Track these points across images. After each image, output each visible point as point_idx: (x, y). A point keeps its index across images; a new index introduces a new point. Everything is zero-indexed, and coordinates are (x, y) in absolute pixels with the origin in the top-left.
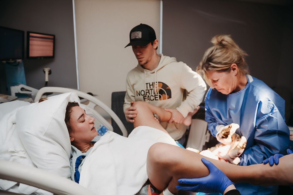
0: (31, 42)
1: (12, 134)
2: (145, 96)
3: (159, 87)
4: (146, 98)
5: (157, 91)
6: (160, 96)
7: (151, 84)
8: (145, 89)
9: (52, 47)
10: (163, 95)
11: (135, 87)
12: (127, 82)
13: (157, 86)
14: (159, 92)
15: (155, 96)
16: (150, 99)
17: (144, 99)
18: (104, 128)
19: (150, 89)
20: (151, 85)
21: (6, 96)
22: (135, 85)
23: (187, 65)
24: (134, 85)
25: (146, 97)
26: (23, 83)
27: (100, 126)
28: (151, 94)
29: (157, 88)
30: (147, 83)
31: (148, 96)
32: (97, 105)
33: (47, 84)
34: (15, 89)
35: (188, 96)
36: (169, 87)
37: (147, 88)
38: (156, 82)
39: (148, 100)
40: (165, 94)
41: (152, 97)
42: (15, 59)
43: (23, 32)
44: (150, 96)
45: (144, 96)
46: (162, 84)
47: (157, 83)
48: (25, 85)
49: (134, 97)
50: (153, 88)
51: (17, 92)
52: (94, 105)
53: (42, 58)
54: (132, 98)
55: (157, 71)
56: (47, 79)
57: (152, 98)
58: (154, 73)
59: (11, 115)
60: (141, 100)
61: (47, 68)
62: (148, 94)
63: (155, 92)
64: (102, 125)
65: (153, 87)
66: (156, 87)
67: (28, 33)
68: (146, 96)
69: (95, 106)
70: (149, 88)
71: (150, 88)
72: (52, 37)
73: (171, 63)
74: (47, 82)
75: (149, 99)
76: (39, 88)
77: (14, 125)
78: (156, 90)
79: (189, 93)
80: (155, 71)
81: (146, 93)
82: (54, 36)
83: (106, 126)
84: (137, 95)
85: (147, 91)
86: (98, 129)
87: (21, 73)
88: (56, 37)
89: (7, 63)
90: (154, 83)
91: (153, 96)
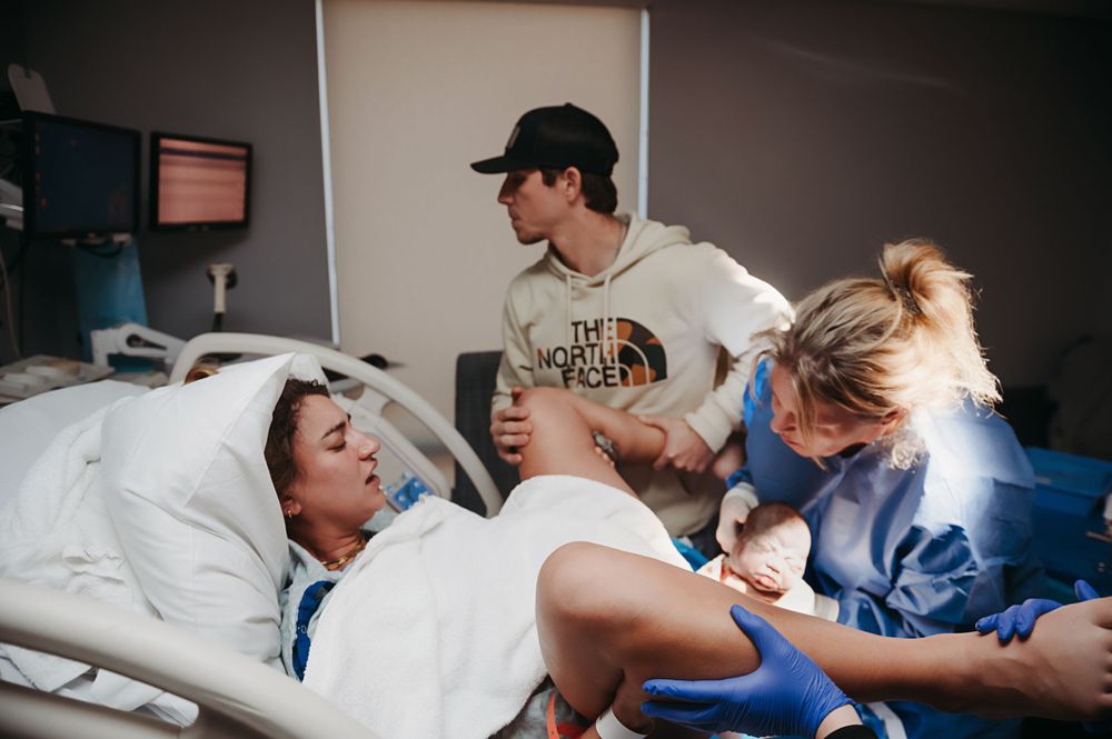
0: (166, 172)
1: (82, 499)
2: (568, 369)
3: (619, 337)
4: (572, 378)
5: (611, 352)
6: (621, 369)
7: (591, 325)
8: (568, 343)
9: (242, 188)
10: (635, 366)
11: (535, 334)
12: (508, 314)
13: (614, 333)
14: (620, 355)
15: (605, 369)
16: (585, 382)
17: (566, 380)
18: (416, 484)
19: (588, 346)
20: (592, 330)
21: (73, 365)
22: (532, 328)
23: (730, 256)
24: (529, 326)
25: (571, 374)
26: (134, 319)
27: (404, 477)
28: (592, 362)
29: (611, 341)
30: (576, 320)
31: (581, 370)
32: (392, 402)
33: (219, 324)
34: (108, 341)
35: (733, 369)
36: (657, 340)
37: (577, 340)
38: (610, 320)
39: (581, 386)
40: (643, 364)
41: (593, 372)
42: (107, 231)
43: (135, 136)
44: (586, 368)
45: (565, 368)
46: (629, 326)
47: (614, 324)
48: (141, 323)
49: (531, 370)
50: (599, 342)
51: (114, 351)
52: (383, 401)
53: (205, 229)
54: (524, 374)
55: (613, 279)
56: (220, 305)
57: (594, 378)
58: (601, 284)
59: (82, 432)
60: (553, 385)
61: (219, 263)
62: (579, 361)
63: (605, 355)
64: (409, 476)
65: (598, 338)
66: (610, 338)
67: (156, 137)
68: (573, 370)
69: (386, 406)
70: (582, 342)
71: (587, 339)
72: (242, 152)
73: (665, 247)
74: (219, 316)
75: (582, 382)
76: (187, 336)
77: (90, 466)
78: (609, 349)
79: (736, 360)
80: (606, 276)
81: (574, 357)
82: (249, 147)
83: (422, 477)
84: (541, 366)
85: (577, 352)
86: (395, 490)
87: (128, 284)
88: (256, 152)
89: (79, 245)
90: (602, 321)
91: (598, 372)
